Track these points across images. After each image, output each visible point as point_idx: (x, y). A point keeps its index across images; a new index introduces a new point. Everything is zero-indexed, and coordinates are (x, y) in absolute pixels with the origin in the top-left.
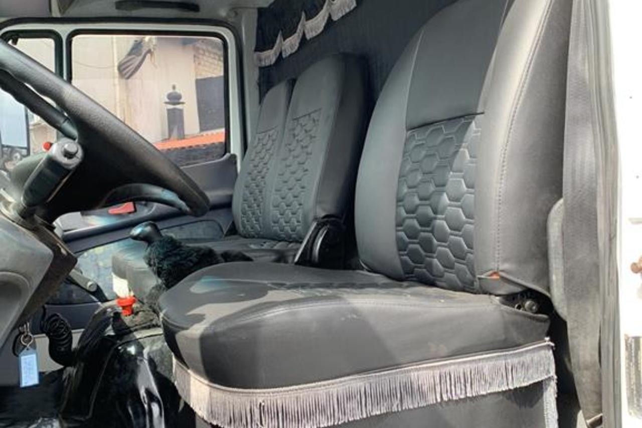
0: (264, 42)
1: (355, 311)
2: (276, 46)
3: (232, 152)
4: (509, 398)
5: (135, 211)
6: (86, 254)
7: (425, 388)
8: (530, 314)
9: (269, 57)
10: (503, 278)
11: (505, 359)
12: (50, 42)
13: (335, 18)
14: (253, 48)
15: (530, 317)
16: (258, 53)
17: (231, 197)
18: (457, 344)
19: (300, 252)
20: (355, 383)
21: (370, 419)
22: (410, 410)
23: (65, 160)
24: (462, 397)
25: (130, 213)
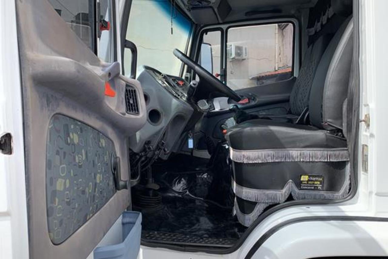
0: (311, 25)
1: (271, 130)
2: (315, 26)
3: (295, 76)
4: (329, 165)
5: (249, 102)
6: (229, 119)
7: (294, 156)
8: (340, 137)
9: (312, 31)
10: (329, 125)
11: (327, 152)
12: (219, 33)
13: (329, 17)
14: (307, 26)
15: (341, 139)
16: (308, 29)
17: (289, 97)
18: (307, 144)
19: (299, 119)
20: (270, 152)
21: (274, 163)
22: (288, 162)
23: (193, 86)
24: (308, 160)
25: (247, 103)
